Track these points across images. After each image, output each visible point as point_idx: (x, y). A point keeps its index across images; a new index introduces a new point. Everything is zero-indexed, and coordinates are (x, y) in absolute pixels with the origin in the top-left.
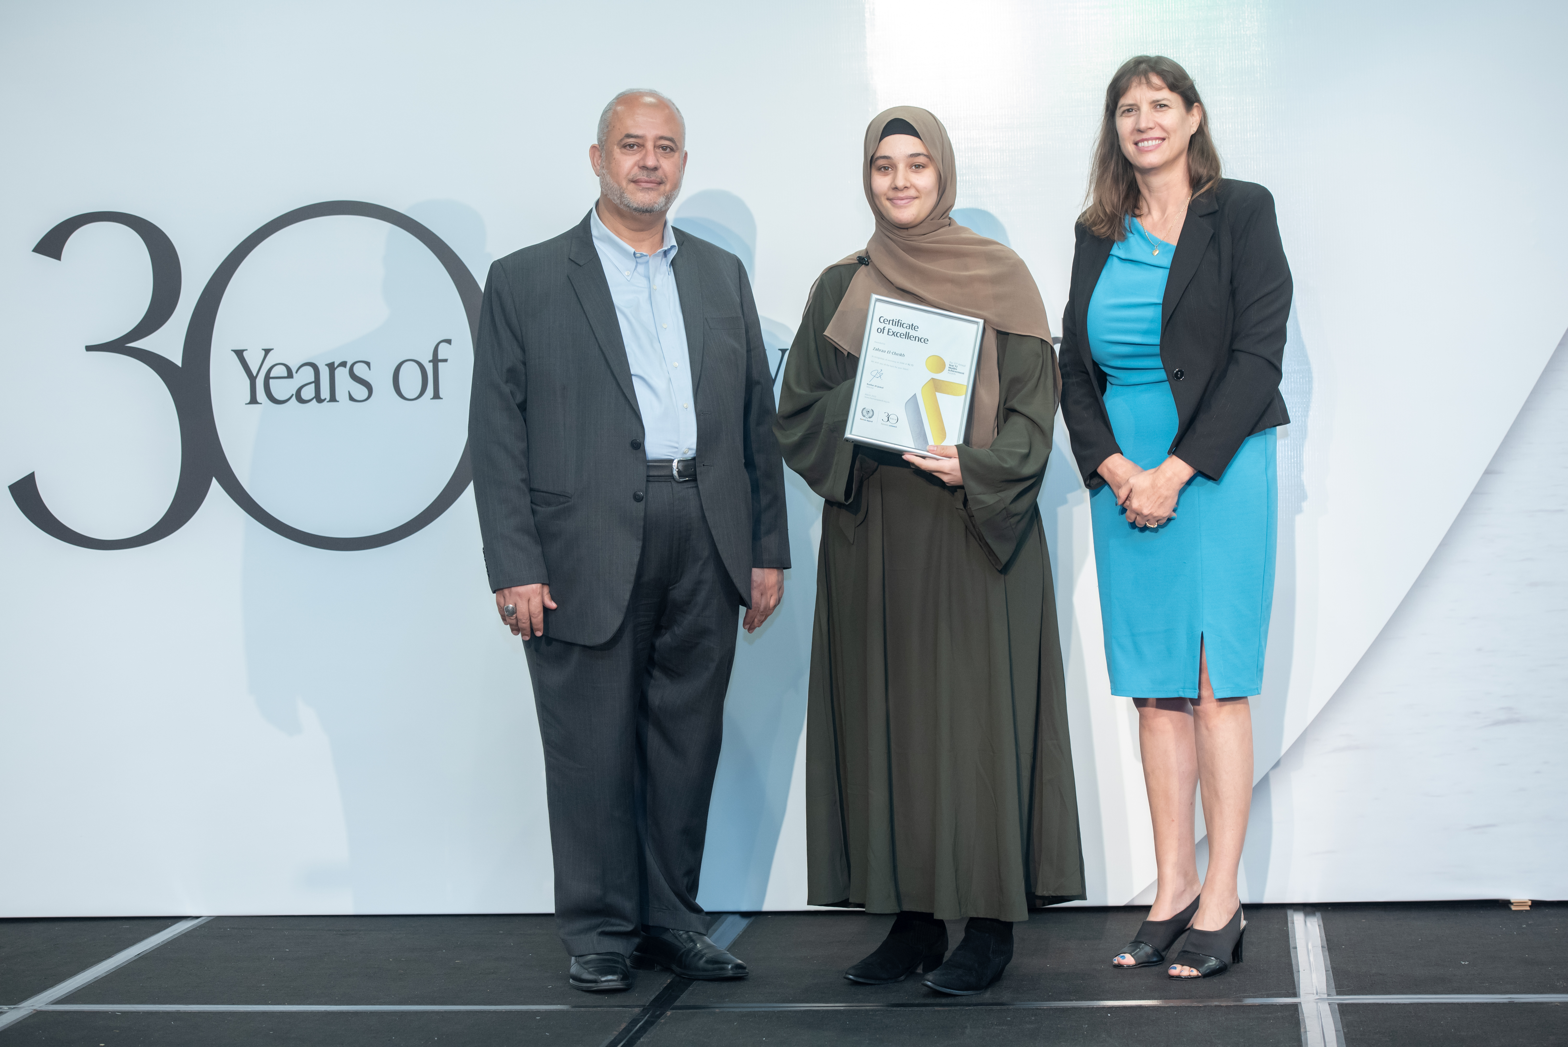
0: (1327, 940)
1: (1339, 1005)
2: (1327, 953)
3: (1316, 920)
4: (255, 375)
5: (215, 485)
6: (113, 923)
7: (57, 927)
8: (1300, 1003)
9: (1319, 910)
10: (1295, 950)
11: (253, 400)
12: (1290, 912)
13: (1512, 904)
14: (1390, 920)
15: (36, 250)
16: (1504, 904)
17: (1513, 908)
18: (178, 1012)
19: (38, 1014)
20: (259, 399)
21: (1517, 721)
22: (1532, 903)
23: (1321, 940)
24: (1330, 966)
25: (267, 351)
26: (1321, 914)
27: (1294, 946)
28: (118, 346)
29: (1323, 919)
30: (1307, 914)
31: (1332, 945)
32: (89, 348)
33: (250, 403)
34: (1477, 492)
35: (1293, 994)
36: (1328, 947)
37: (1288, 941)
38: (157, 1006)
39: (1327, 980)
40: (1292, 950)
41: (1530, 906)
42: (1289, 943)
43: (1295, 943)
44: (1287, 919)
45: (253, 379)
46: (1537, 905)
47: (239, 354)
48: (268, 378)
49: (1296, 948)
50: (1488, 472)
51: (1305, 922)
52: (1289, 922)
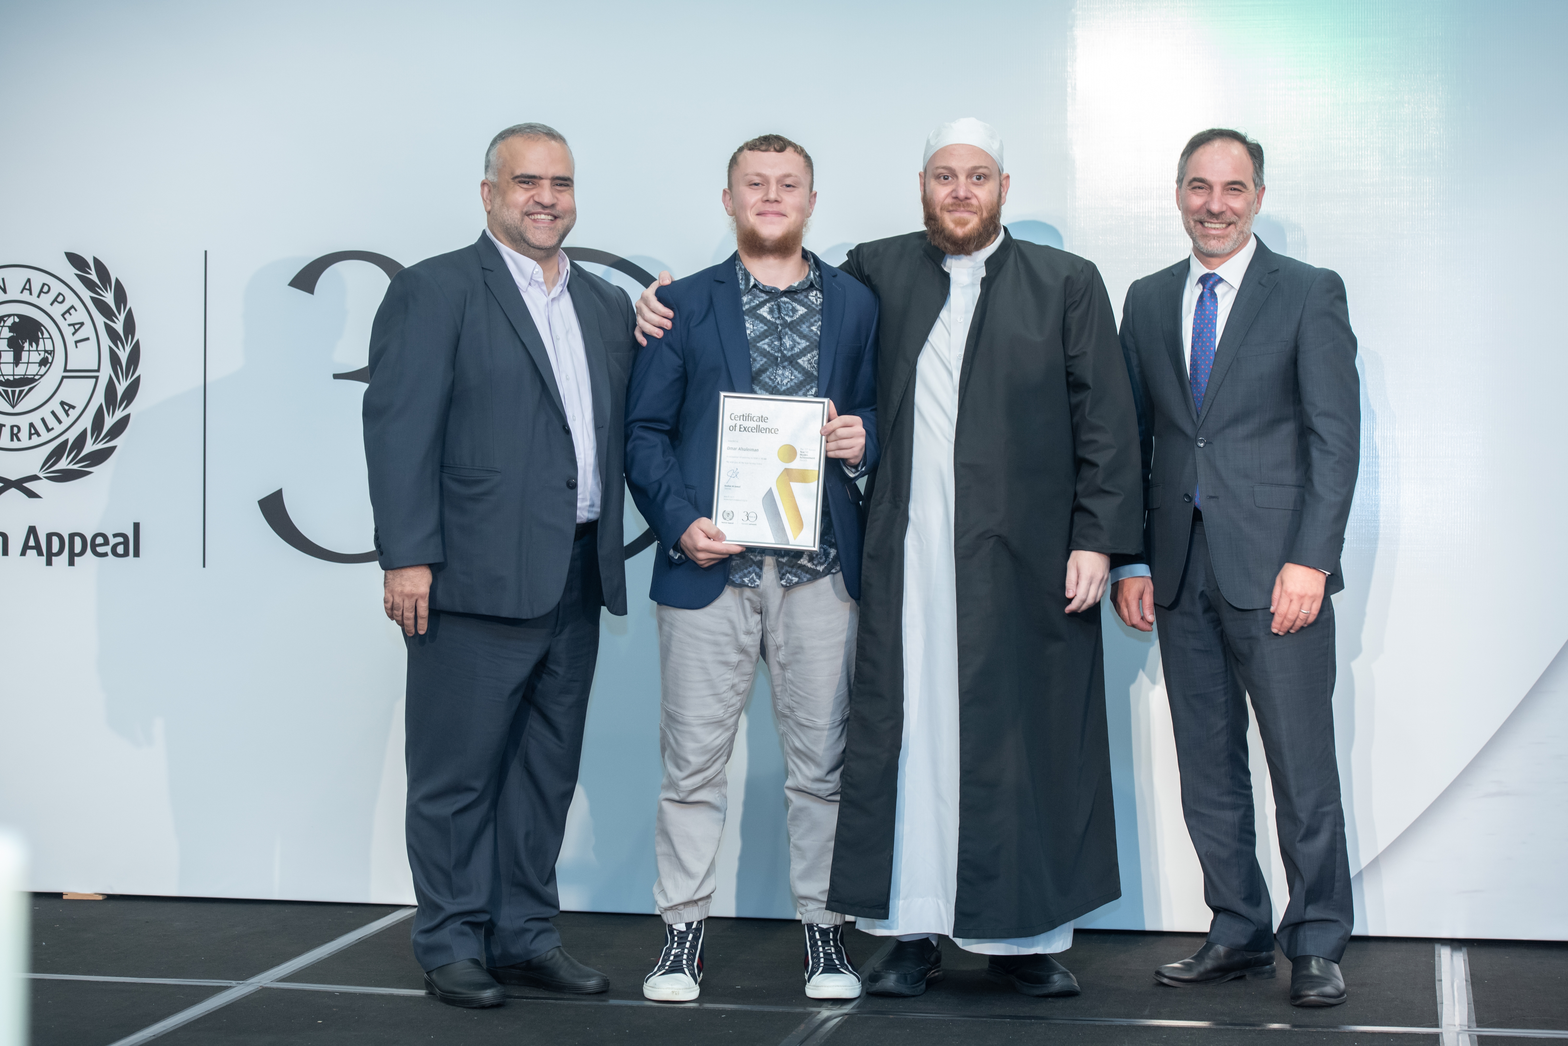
0: (1471, 975)
1: (1479, 1036)
2: (1470, 987)
3: (1462, 955)
6: (338, 908)
8: (1442, 1033)
9: (1465, 946)
10: (1440, 982)
12: (1437, 947)
14: (1532, 958)
15: (290, 286)
19: (264, 991)
23: (1466, 974)
24: (1472, 999)
26: (1467, 950)
27: (1440, 979)
28: (363, 375)
29: (1469, 955)
30: (1453, 949)
31: (1476, 981)
32: (336, 376)
35: (1436, 1025)
36: (1471, 981)
39: (1468, 1012)
40: (1437, 983)
42: (1435, 976)
44: (1434, 953)
49: (1441, 980)
51: (1452, 956)
52: (1436, 955)
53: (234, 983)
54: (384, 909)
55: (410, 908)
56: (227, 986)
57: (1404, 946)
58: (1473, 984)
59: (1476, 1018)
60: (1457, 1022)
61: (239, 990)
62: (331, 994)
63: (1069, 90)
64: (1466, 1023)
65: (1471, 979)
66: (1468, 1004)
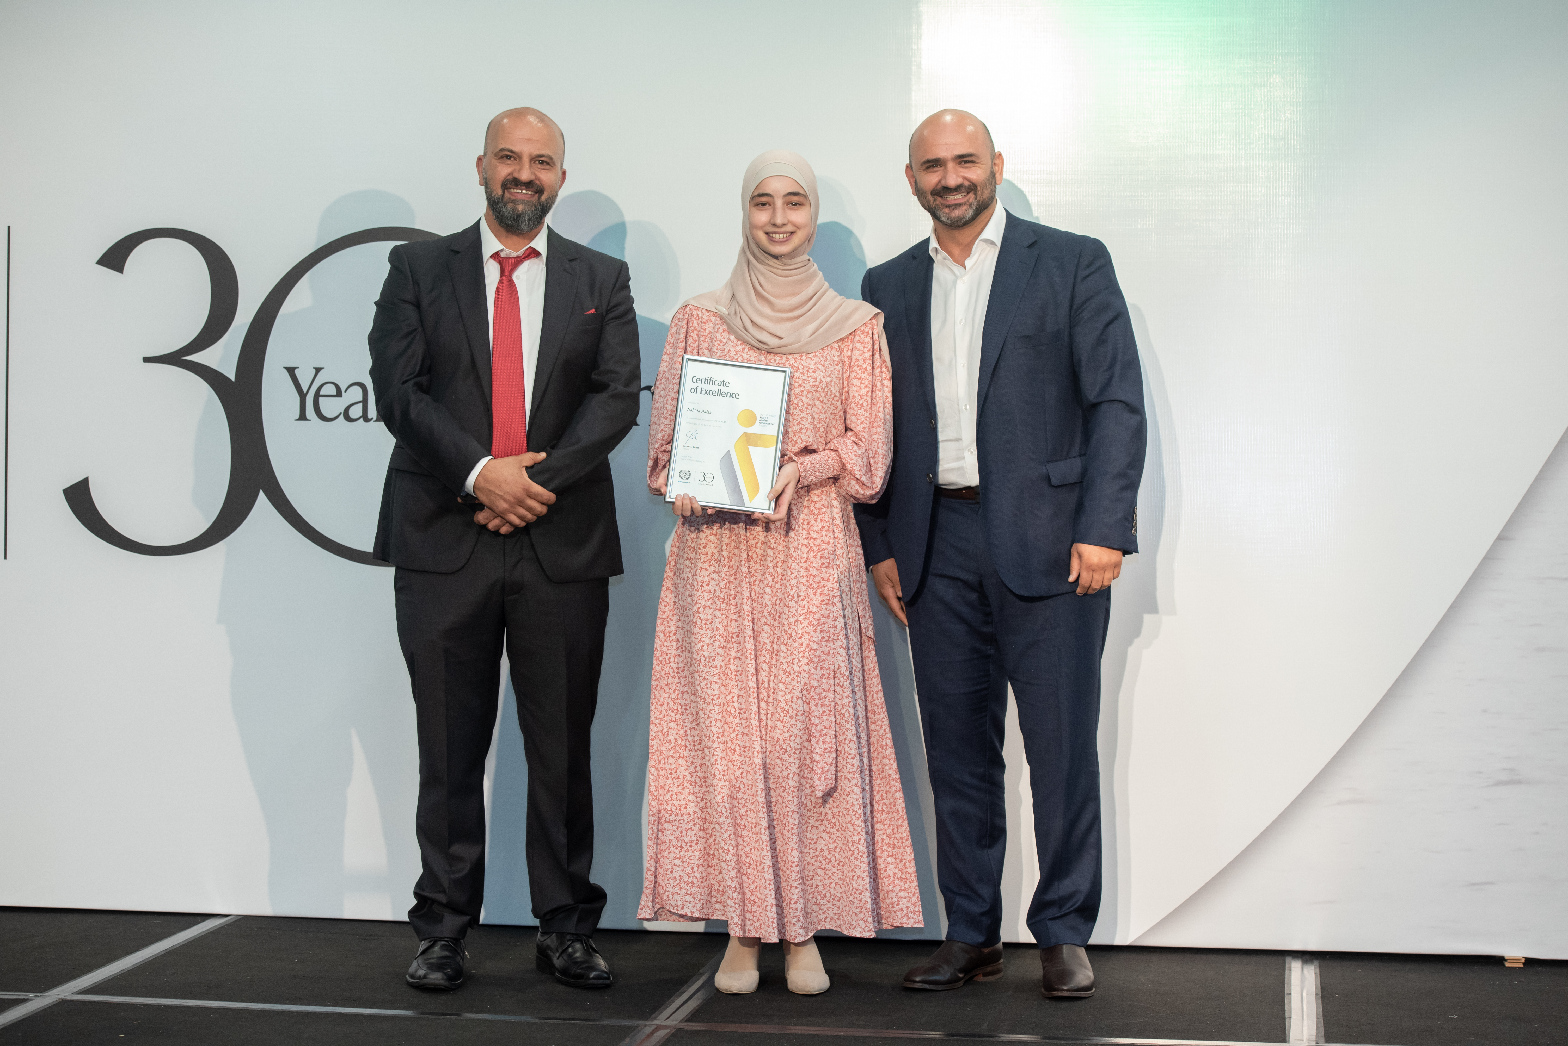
0: (1322, 988)
2: (1320, 1001)
3: (1313, 968)
4: (305, 391)
5: (262, 499)
6: (145, 917)
7: (91, 919)
9: (1317, 958)
11: (303, 417)
12: (1288, 959)
13: (1506, 960)
14: (1386, 971)
15: (99, 262)
16: (1498, 961)
17: (1507, 965)
18: (198, 1008)
19: (63, 1003)
20: (308, 416)
21: (1519, 782)
22: (1525, 961)
24: (1321, 1014)
25: (318, 370)
26: (1319, 963)
28: (175, 359)
29: (1320, 967)
30: (1305, 962)
31: (1326, 994)
32: (147, 360)
33: (299, 420)
34: (1490, 557)
35: (1283, 1040)
37: (1284, 988)
38: (178, 1000)
39: (1317, 1027)
40: (1286, 997)
41: (1523, 964)
43: (1291, 990)
44: (1285, 966)
45: (303, 396)
46: (1530, 962)
47: (291, 371)
48: (317, 395)
49: (1290, 994)
50: (1501, 538)
51: (1302, 969)
52: (1287, 969)
53: (32, 995)
54: (192, 918)
55: (221, 917)
56: (24, 999)
57: (1254, 959)
58: (1324, 997)
59: (1325, 1033)
60: (1305, 1038)
61: (37, 1003)
62: (134, 1006)
63: (914, 68)
64: (1314, 1038)
65: (1322, 993)
66: (1317, 1018)
